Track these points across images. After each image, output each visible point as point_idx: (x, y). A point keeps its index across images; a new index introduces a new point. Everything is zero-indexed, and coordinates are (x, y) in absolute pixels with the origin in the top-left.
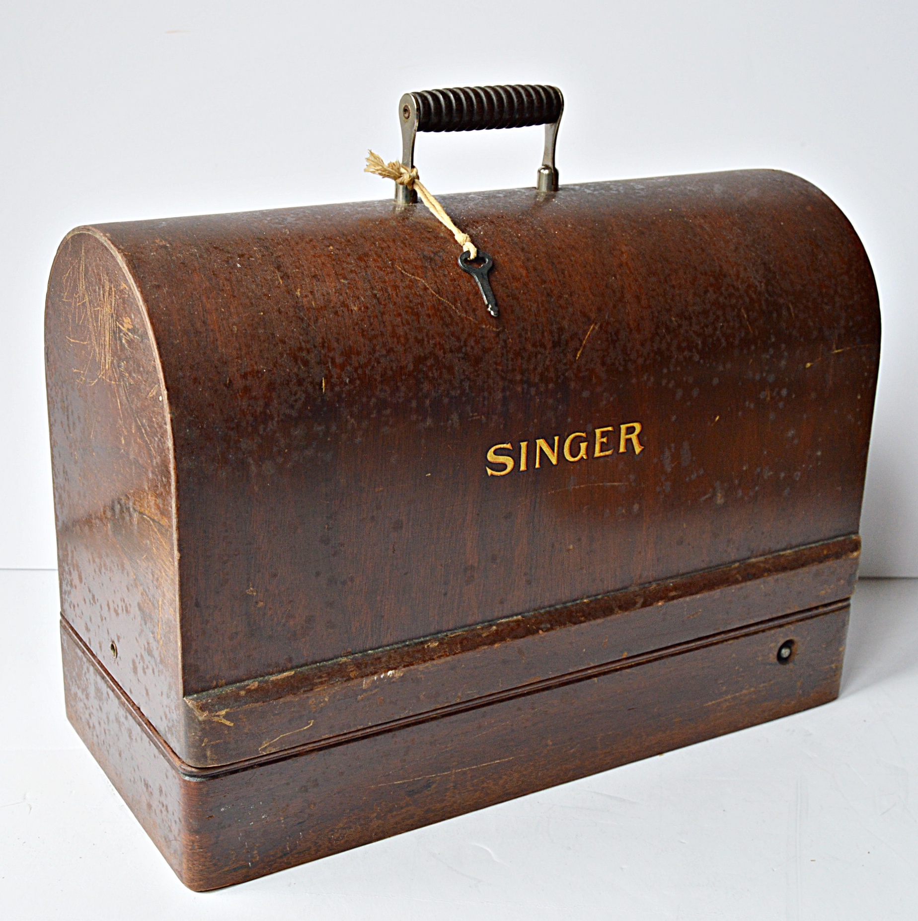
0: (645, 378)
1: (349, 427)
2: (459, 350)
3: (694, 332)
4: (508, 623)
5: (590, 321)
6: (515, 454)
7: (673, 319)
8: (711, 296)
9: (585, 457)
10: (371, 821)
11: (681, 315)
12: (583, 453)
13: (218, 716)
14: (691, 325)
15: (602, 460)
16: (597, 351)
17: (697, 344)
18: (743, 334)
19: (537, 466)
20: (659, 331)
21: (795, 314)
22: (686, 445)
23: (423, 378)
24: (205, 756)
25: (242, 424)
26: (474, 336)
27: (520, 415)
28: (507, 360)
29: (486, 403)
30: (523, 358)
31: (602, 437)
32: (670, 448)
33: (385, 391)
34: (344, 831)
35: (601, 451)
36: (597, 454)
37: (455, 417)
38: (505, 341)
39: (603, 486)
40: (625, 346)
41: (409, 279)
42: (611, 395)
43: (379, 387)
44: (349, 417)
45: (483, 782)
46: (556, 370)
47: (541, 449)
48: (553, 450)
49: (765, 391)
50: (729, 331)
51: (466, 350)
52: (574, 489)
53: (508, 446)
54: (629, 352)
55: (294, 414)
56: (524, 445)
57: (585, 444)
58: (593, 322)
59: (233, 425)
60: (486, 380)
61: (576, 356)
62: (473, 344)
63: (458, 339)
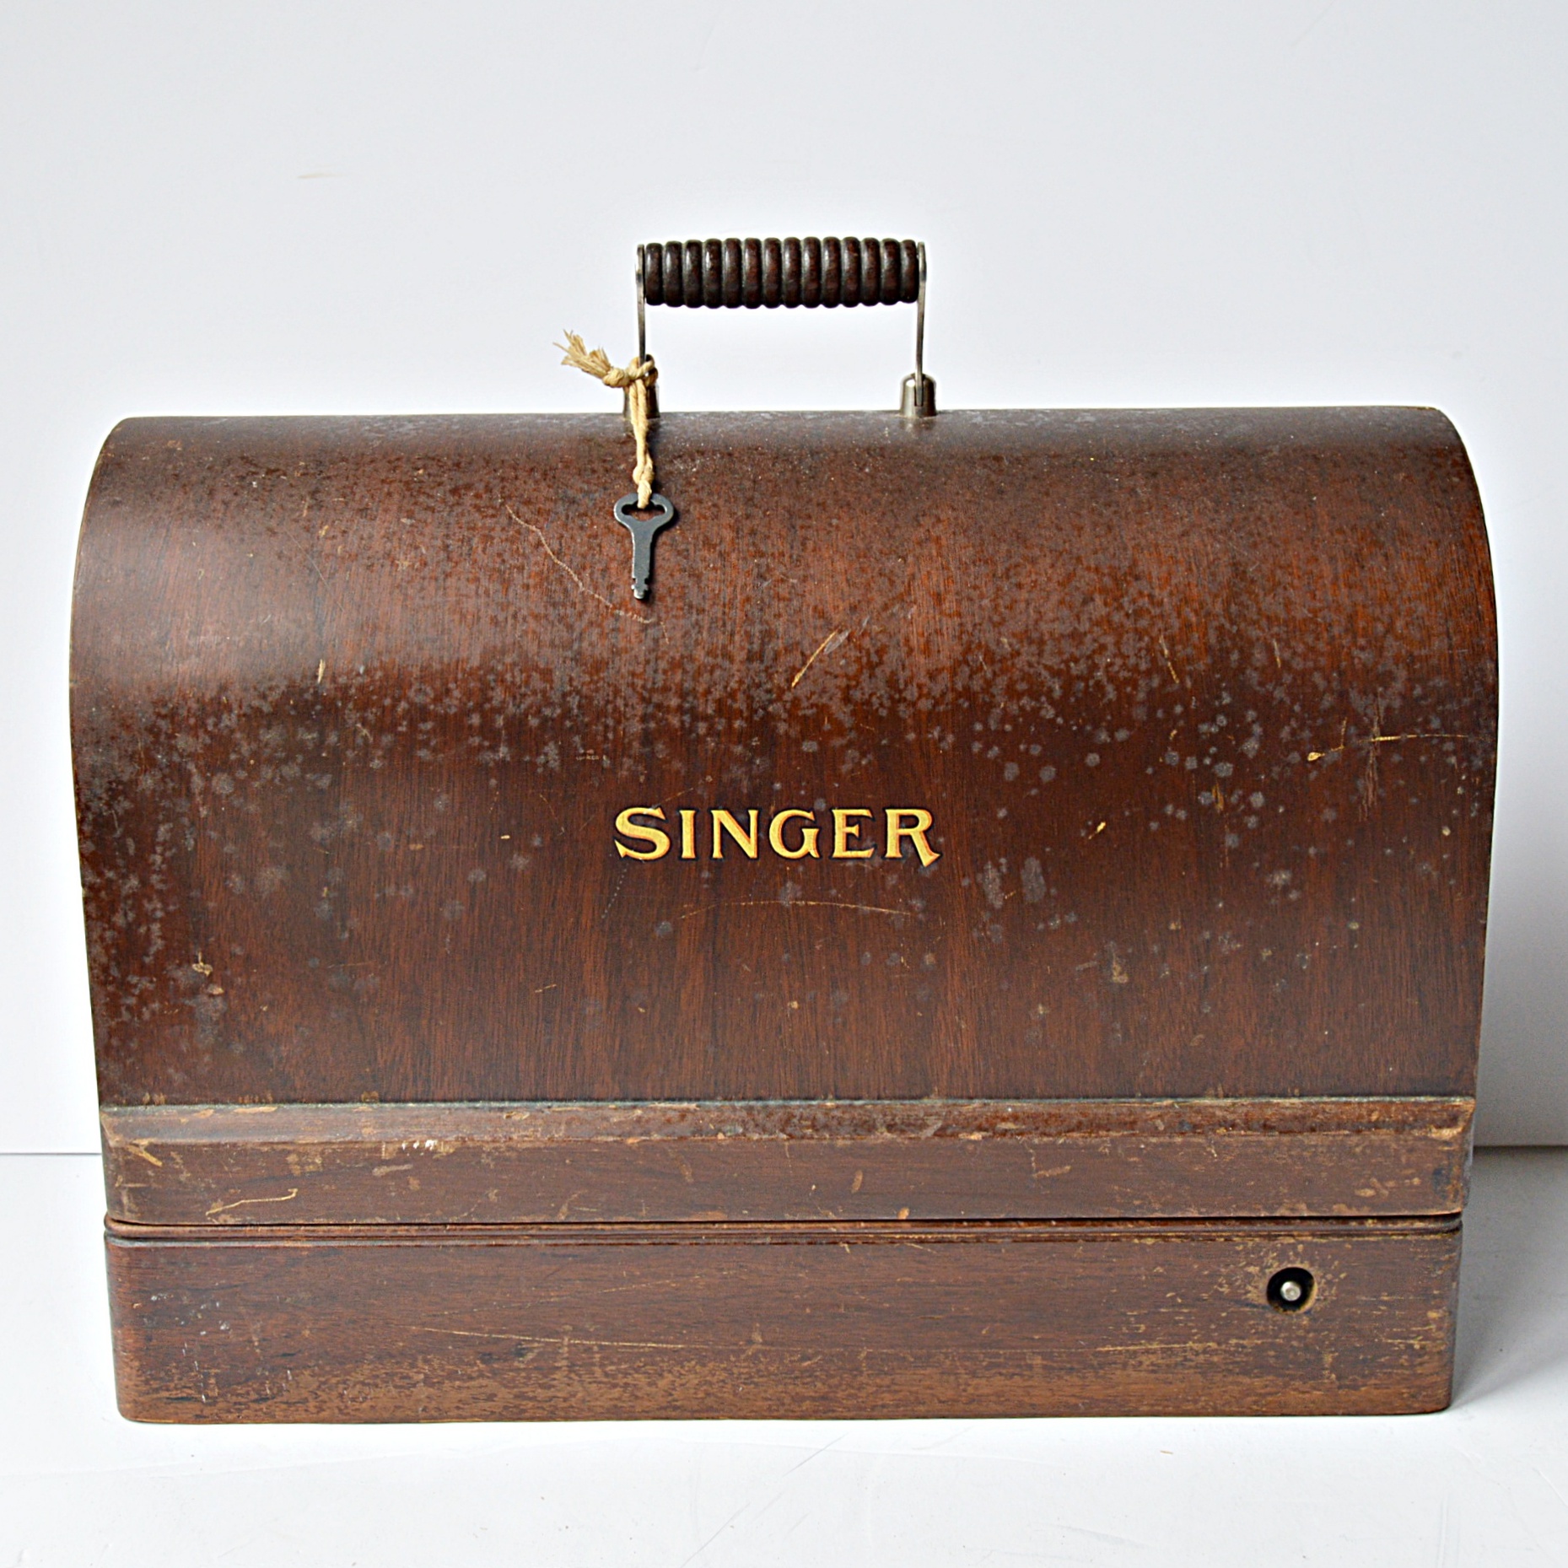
0: (936, 734)
1: (360, 741)
2: (567, 646)
3: (1047, 668)
4: (664, 1111)
5: (829, 627)
6: (672, 829)
7: (1005, 640)
8: (1098, 608)
9: (814, 854)
10: (414, 1385)
11: (1025, 636)
12: (809, 846)
13: (137, 1146)
14: (1040, 654)
15: (850, 864)
16: (836, 677)
17: (1051, 690)
18: (1156, 682)
19: (717, 854)
20: (970, 658)
21: (1283, 661)
22: (1033, 864)
23: (495, 681)
24: (120, 1203)
25: (180, 711)
26: (600, 626)
27: (677, 765)
28: (656, 671)
29: (610, 736)
30: (685, 672)
31: (848, 824)
32: (997, 866)
33: (426, 694)
34: (367, 1389)
35: (848, 848)
36: (839, 851)
37: (551, 750)
38: (656, 641)
39: (856, 910)
40: (893, 673)
41: (517, 527)
42: (863, 755)
43: (416, 686)
44: (359, 725)
45: (626, 1374)
46: (750, 698)
47: (723, 828)
48: (748, 833)
49: (1210, 791)
50: (1124, 674)
51: (580, 647)
52: (795, 905)
53: (657, 812)
54: (902, 687)
55: (266, 708)
56: (687, 816)
57: (814, 831)
58: (836, 628)
59: (164, 711)
60: (611, 698)
61: (792, 679)
62: (594, 638)
63: (570, 627)
